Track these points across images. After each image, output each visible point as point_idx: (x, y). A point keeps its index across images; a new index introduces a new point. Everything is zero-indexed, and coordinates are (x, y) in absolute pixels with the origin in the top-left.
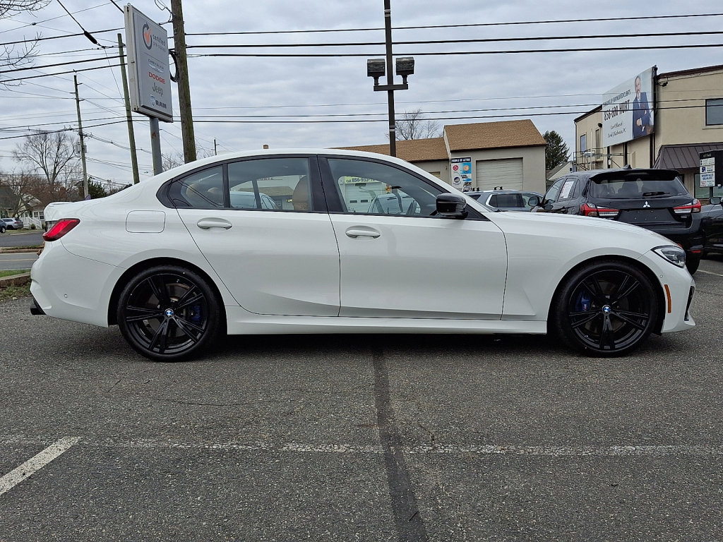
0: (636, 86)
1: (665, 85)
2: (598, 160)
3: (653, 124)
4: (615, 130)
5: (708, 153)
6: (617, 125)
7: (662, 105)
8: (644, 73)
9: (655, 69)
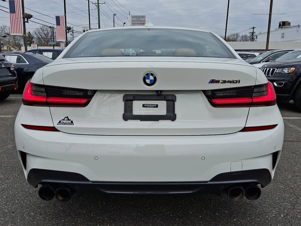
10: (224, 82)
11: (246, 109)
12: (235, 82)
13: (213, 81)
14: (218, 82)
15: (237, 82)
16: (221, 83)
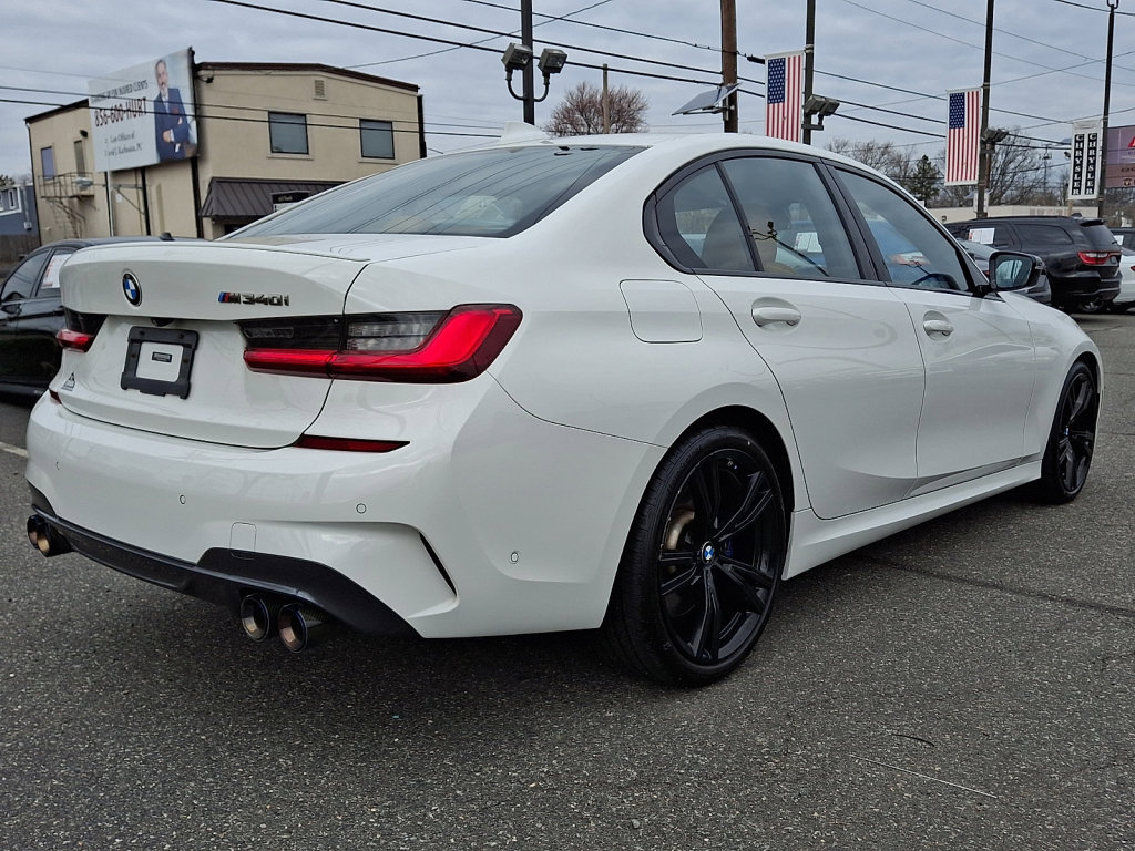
0: (158, 76)
1: (210, 80)
2: (84, 193)
3: (196, 141)
4: (121, 144)
5: (288, 195)
6: (123, 137)
7: (208, 111)
8: (173, 56)
9: (191, 53)
10: (251, 301)
11: (321, 384)
12: (275, 301)
13: (227, 298)
14: (234, 299)
15: (279, 303)
16: (244, 302)
